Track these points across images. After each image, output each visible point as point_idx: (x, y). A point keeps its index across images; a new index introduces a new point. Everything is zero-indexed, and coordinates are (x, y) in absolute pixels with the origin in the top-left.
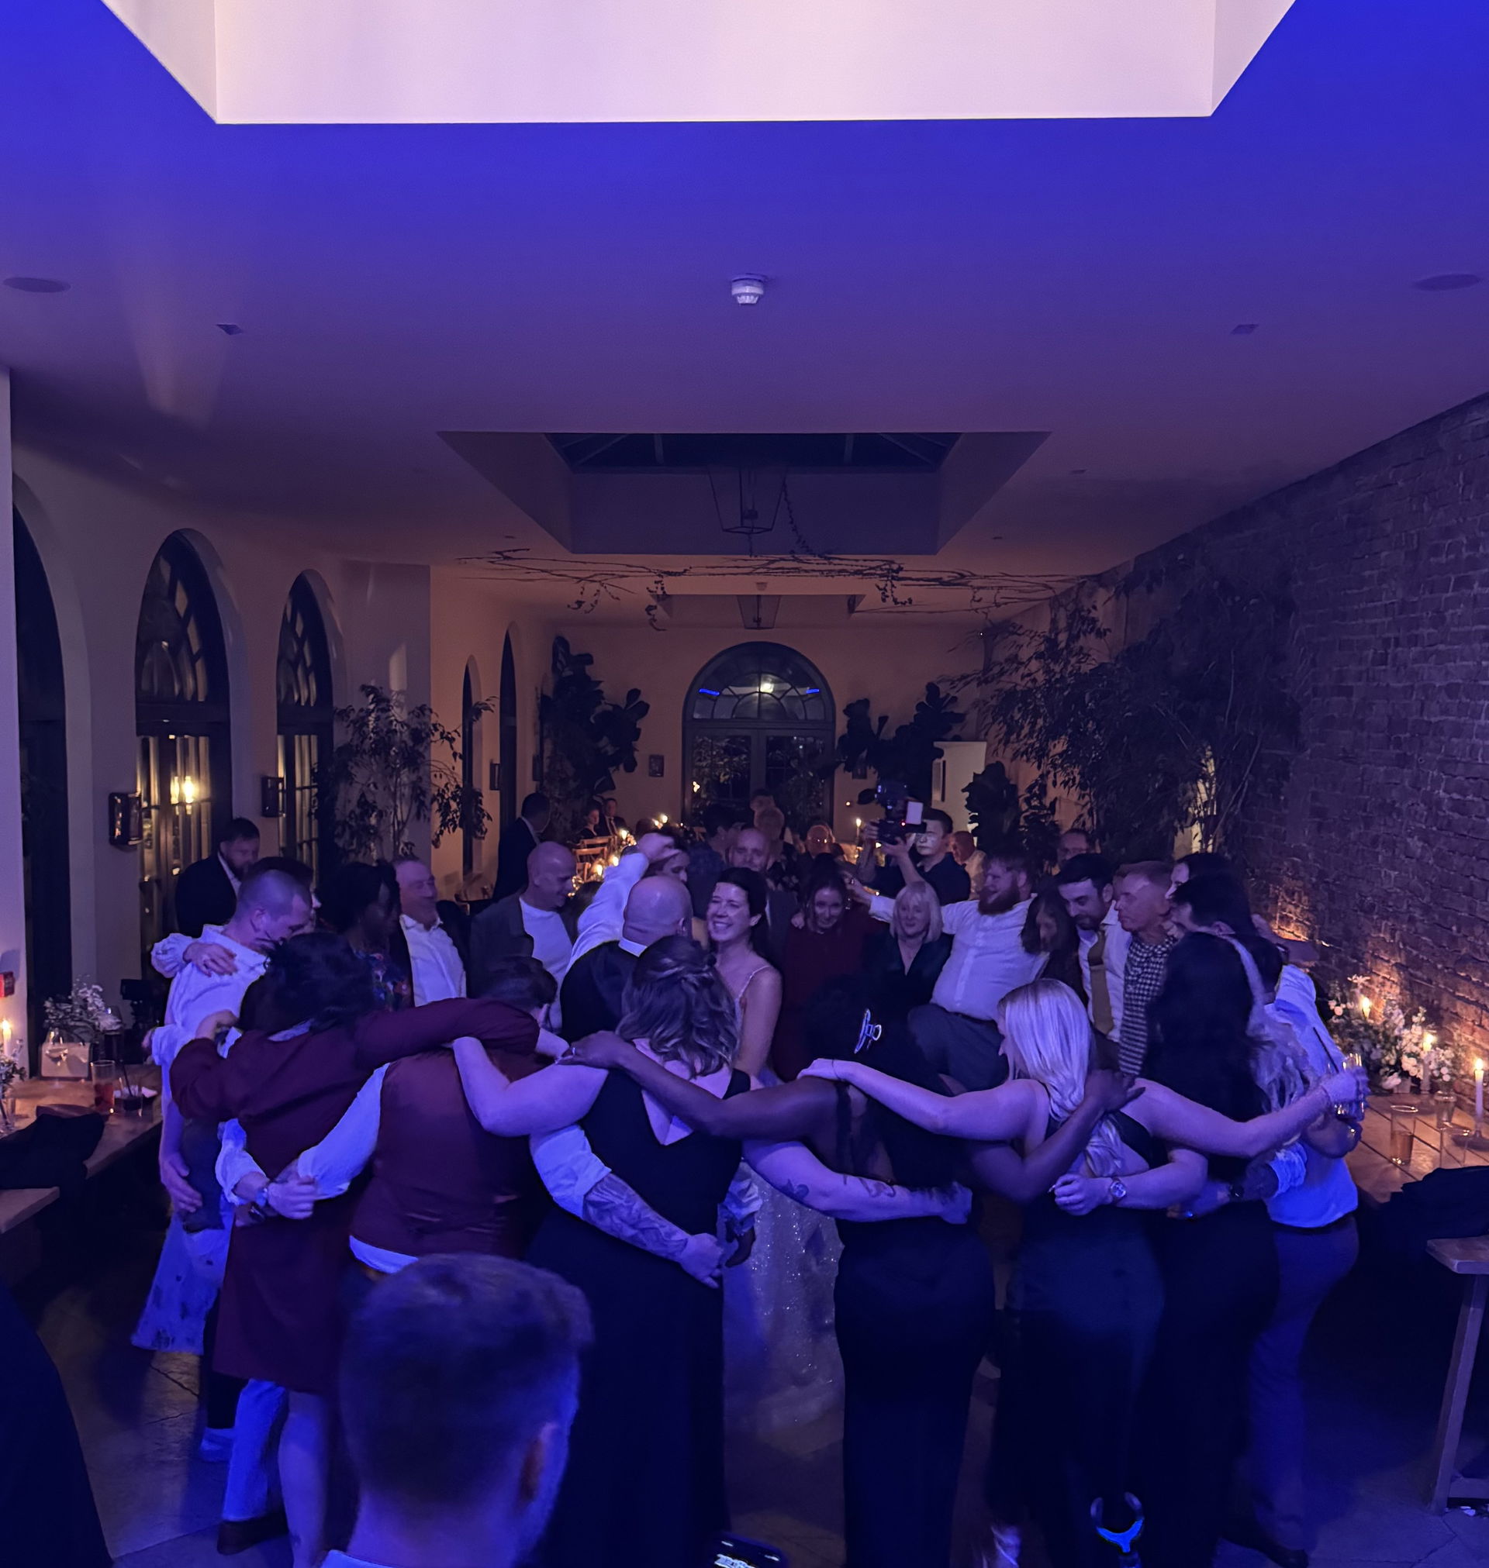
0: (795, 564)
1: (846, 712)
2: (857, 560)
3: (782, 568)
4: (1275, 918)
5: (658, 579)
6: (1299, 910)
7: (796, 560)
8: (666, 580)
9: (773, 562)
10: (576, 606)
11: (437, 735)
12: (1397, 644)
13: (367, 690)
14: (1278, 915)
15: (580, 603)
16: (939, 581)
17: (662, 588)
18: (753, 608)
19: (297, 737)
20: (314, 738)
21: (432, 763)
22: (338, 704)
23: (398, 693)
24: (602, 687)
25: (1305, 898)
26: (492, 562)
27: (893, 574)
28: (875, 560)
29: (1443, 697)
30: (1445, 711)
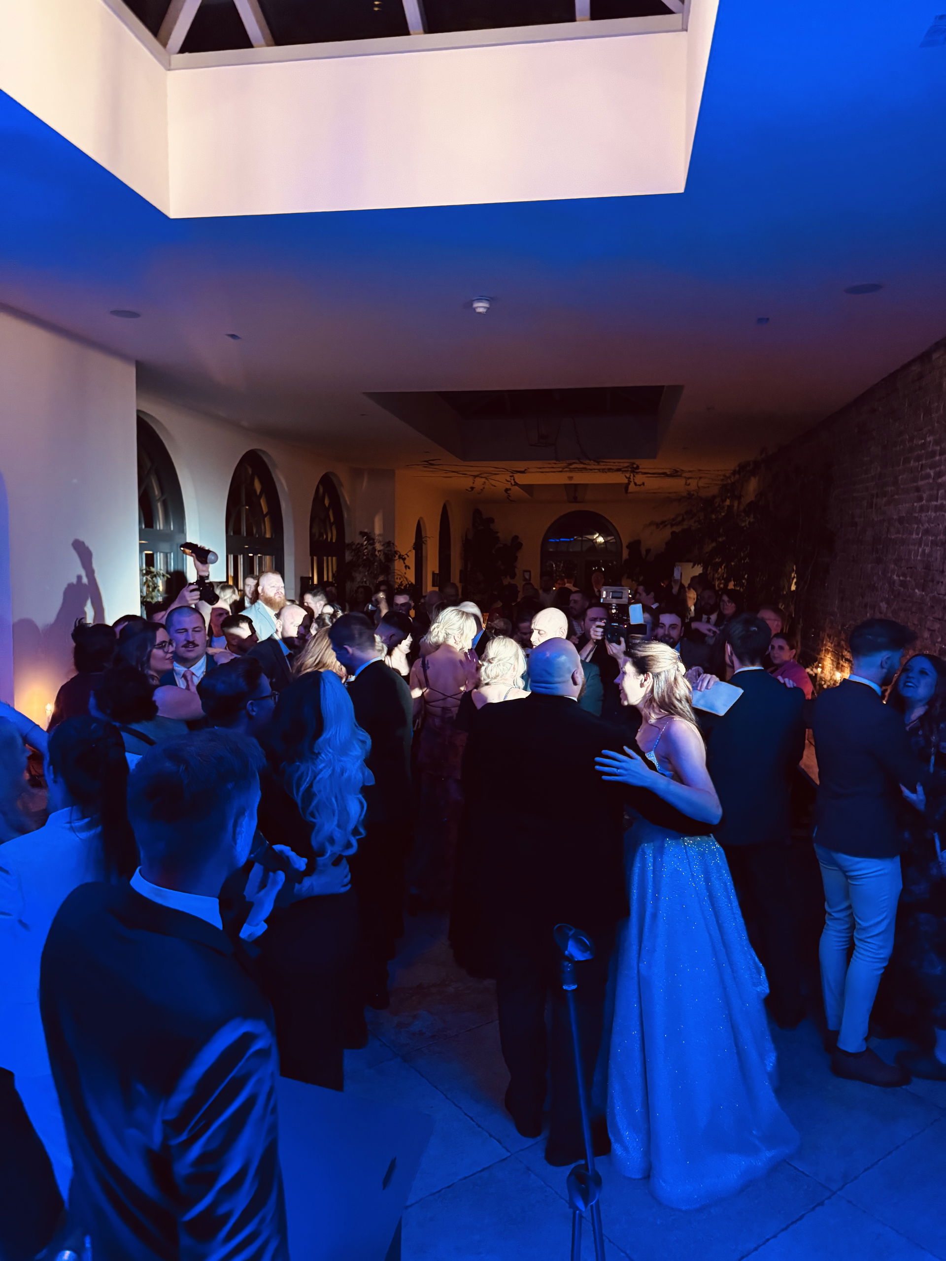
0: (582, 466)
1: (627, 547)
2: (614, 463)
3: (577, 468)
4: (822, 650)
5: (511, 475)
6: (833, 645)
7: (582, 463)
8: (516, 476)
9: (571, 464)
10: (470, 490)
11: (397, 557)
12: (877, 497)
13: (363, 534)
14: (824, 649)
15: (472, 488)
16: (664, 474)
17: (514, 480)
18: (573, 491)
19: (325, 558)
20: (334, 558)
21: (396, 571)
22: (347, 541)
23: (379, 535)
24: (499, 535)
25: (835, 638)
26: (425, 467)
27: (634, 470)
28: (624, 463)
29: (897, 524)
30: (898, 532)
